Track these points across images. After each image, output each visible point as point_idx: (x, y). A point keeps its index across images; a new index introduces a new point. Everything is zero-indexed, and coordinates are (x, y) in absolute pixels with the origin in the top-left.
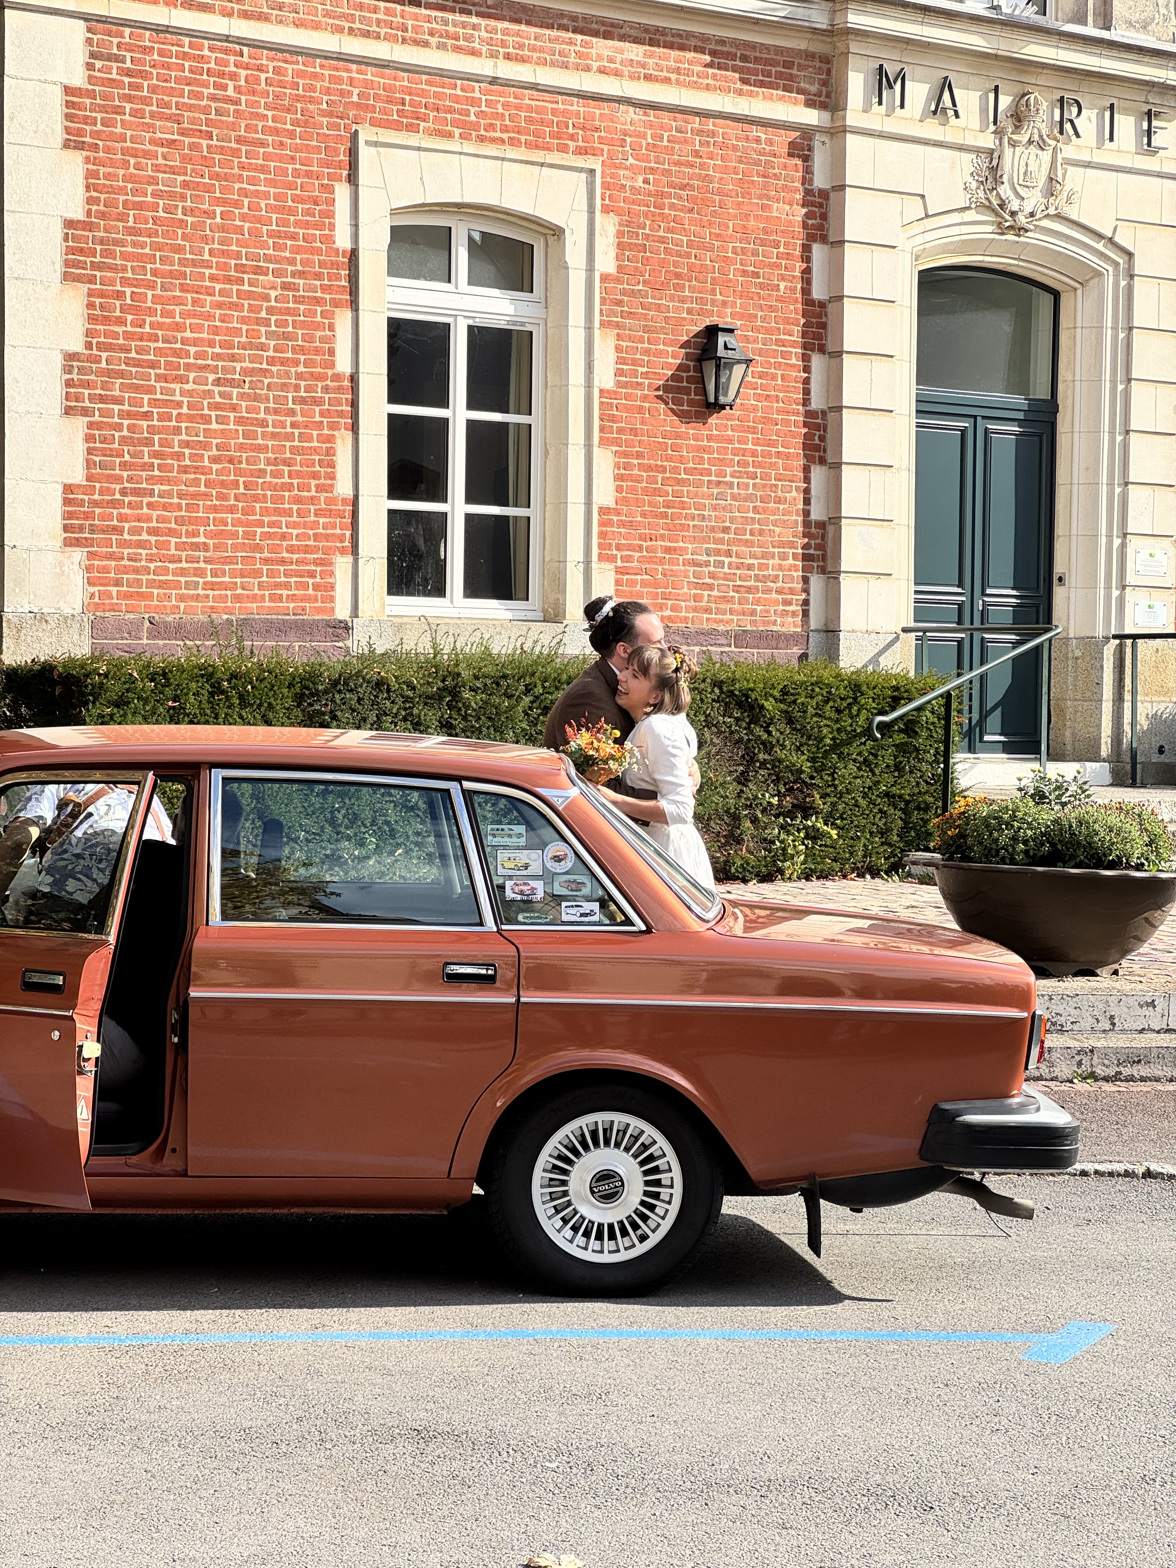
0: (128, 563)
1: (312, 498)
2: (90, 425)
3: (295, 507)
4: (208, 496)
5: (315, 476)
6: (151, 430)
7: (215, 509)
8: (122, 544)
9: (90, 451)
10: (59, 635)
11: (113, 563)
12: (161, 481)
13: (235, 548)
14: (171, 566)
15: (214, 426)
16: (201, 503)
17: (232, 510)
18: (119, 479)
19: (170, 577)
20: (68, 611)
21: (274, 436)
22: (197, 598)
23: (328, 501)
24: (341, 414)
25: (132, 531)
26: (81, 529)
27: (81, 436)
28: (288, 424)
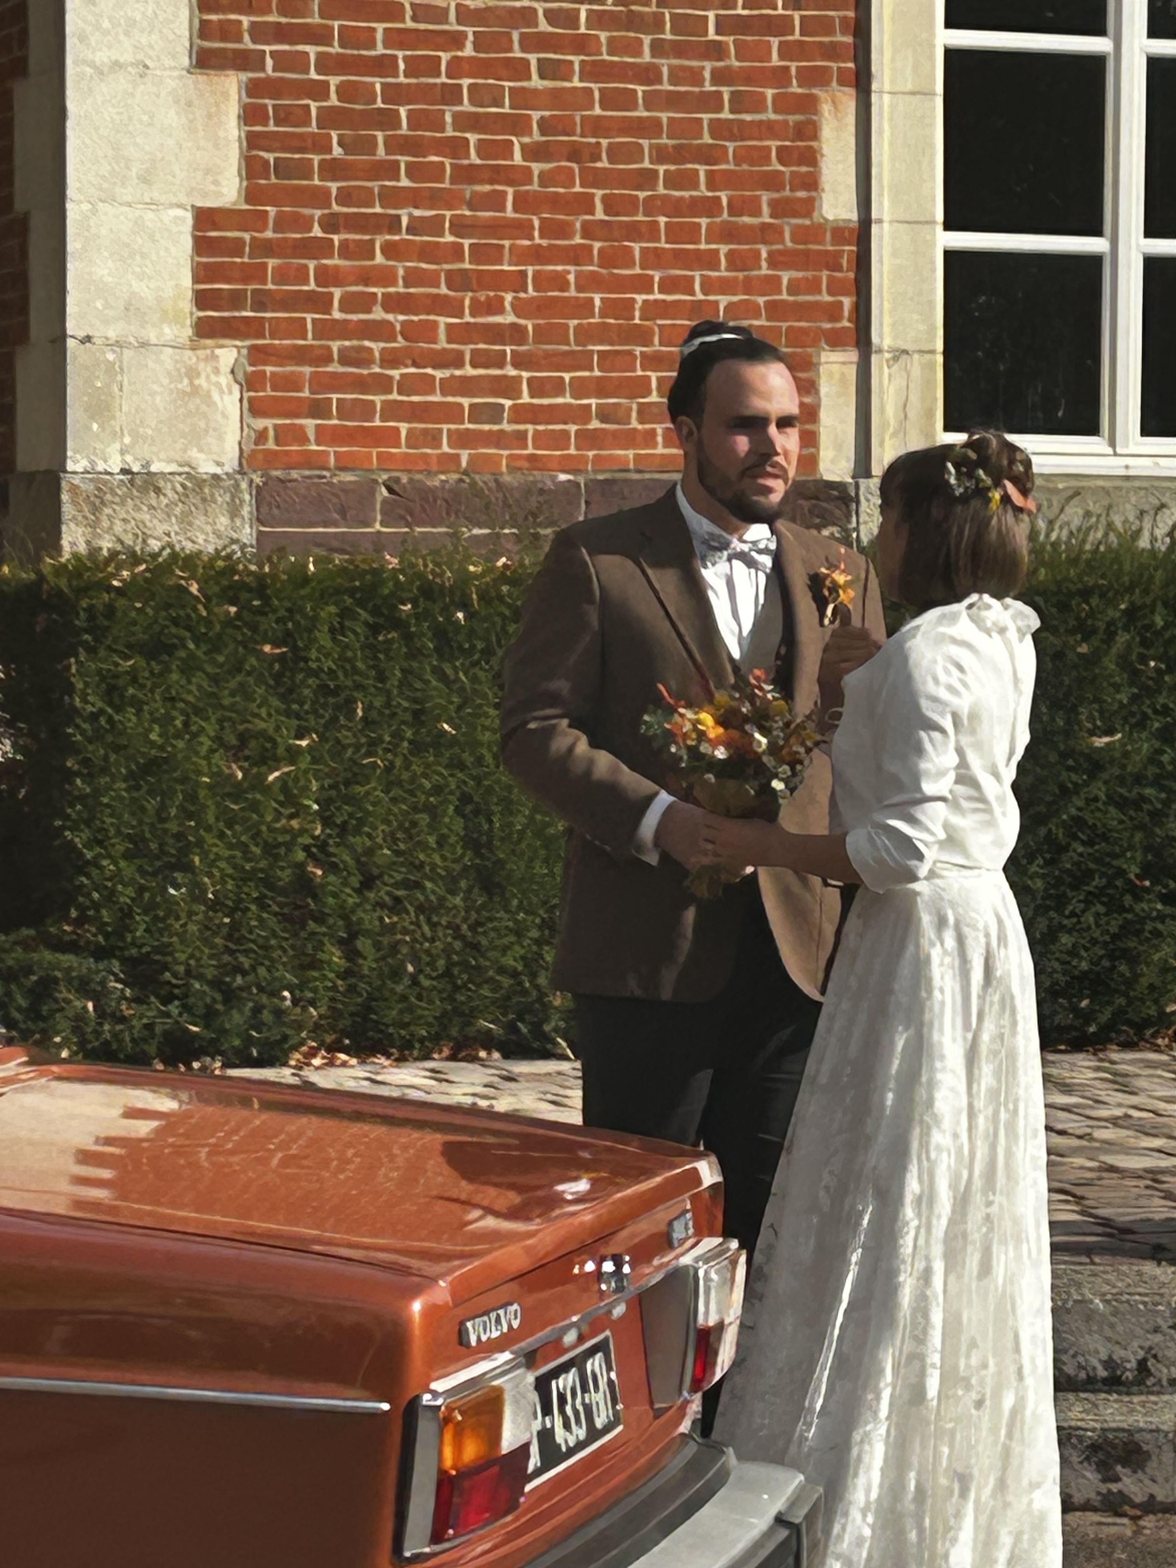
0: (341, 369)
1: (764, 227)
2: (254, 89)
3: (723, 249)
4: (523, 229)
5: (772, 182)
6: (393, 94)
7: (537, 255)
8: (326, 330)
9: (253, 141)
10: (185, 520)
11: (307, 370)
12: (414, 198)
13: (585, 335)
14: (439, 374)
15: (536, 82)
16: (507, 243)
17: (577, 256)
18: (320, 198)
19: (436, 398)
20: (207, 467)
21: (673, 101)
22: (499, 439)
23: (800, 234)
24: (832, 52)
25: (349, 304)
26: (236, 300)
27: (233, 110)
28: (707, 75)
